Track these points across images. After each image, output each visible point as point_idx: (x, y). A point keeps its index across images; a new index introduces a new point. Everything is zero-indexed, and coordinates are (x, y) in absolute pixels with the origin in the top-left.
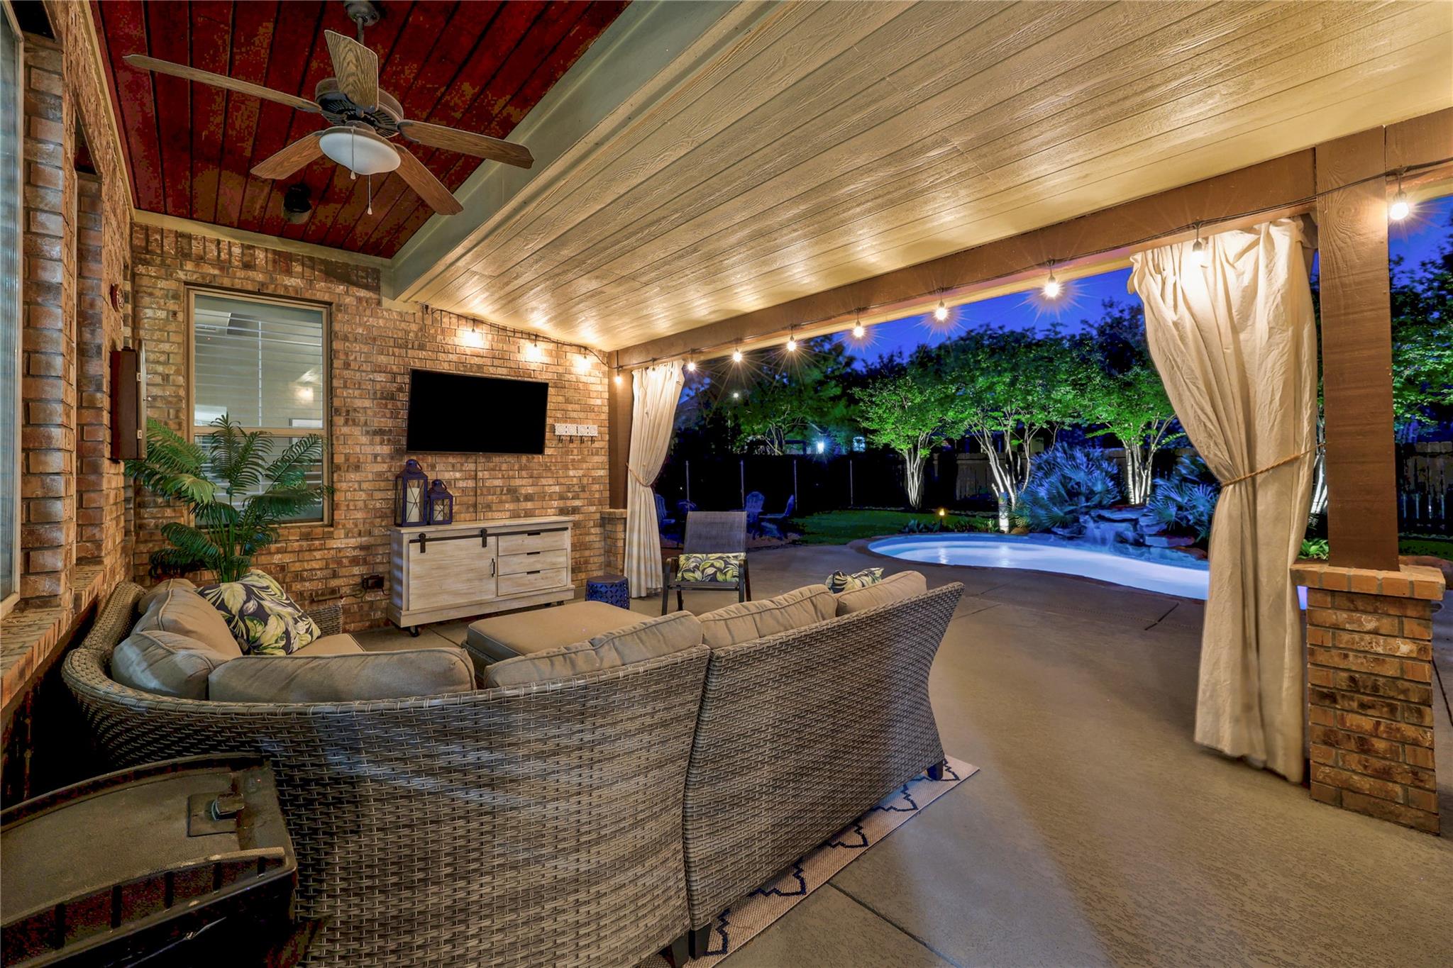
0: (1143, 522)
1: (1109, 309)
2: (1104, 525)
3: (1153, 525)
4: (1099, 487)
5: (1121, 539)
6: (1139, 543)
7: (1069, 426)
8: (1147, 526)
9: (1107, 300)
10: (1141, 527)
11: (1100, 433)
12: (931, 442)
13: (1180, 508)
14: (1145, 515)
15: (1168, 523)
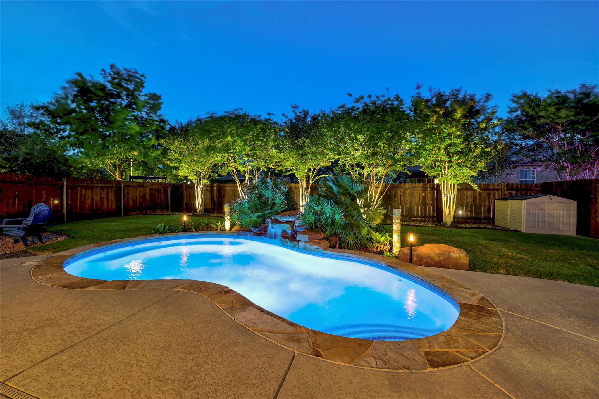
0: (297, 223)
1: (294, 109)
2: (276, 226)
3: (302, 226)
4: (278, 201)
5: (284, 235)
6: (293, 238)
7: (278, 170)
8: (299, 226)
9: (293, 104)
10: (296, 226)
11: (288, 173)
12: (210, 176)
13: (317, 214)
14: (297, 219)
15: (310, 224)
